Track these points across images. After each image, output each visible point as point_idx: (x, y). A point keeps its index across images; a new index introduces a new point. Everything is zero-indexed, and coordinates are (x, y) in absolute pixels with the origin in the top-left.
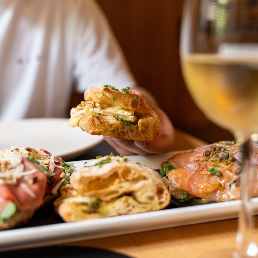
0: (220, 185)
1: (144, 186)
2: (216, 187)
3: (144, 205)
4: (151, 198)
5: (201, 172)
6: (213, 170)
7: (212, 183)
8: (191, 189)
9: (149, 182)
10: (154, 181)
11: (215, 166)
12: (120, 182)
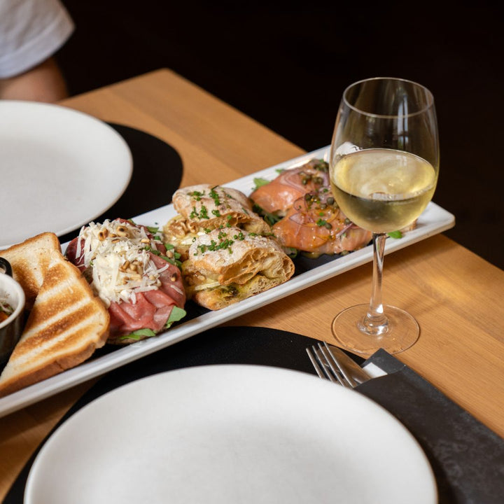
0: (331, 237)
1: (273, 263)
2: (326, 239)
3: (274, 280)
4: (279, 272)
5: (308, 225)
6: (320, 221)
7: (321, 236)
8: (301, 245)
9: (277, 258)
10: (280, 256)
11: (321, 216)
12: (252, 264)
